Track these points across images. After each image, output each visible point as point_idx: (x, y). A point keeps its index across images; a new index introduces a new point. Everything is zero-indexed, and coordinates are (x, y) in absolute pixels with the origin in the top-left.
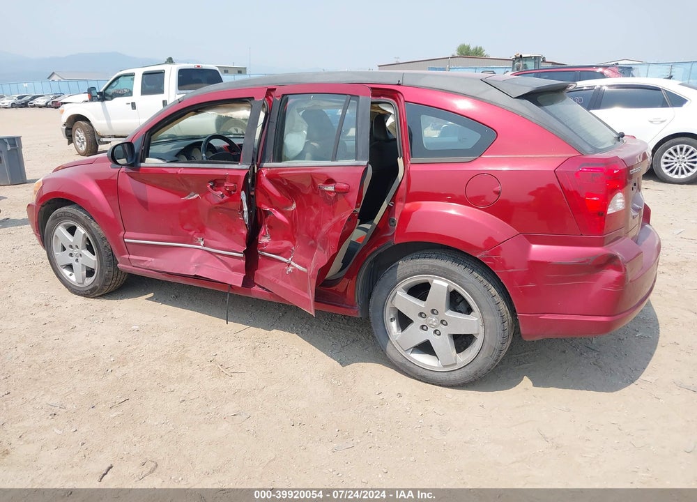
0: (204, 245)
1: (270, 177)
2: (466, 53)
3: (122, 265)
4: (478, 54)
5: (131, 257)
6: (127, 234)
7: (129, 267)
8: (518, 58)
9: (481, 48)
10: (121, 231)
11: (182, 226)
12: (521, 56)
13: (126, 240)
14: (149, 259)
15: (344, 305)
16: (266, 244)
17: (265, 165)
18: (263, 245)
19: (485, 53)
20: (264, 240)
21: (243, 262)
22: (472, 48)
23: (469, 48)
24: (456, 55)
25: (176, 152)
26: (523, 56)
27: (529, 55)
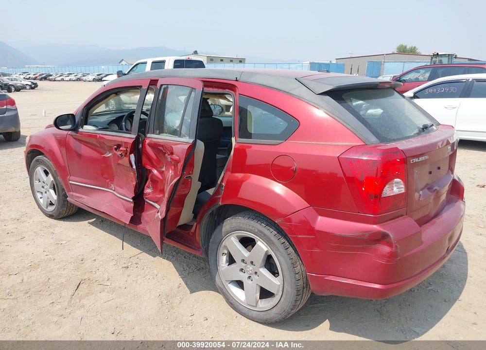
0: (114, 191)
1: (150, 145)
2: (403, 51)
3: (70, 199)
4: (412, 52)
5: (74, 194)
6: (72, 178)
7: (73, 200)
8: (435, 55)
9: (415, 48)
10: (68, 175)
11: (102, 175)
12: (438, 53)
13: (70, 182)
14: (84, 196)
15: (193, 247)
16: (149, 194)
17: (149, 135)
18: (146, 194)
19: (418, 51)
20: (148, 191)
21: (132, 205)
22: (408, 47)
23: (406, 47)
24: (396, 52)
25: (109, 121)
26: (439, 54)
27: (444, 53)
